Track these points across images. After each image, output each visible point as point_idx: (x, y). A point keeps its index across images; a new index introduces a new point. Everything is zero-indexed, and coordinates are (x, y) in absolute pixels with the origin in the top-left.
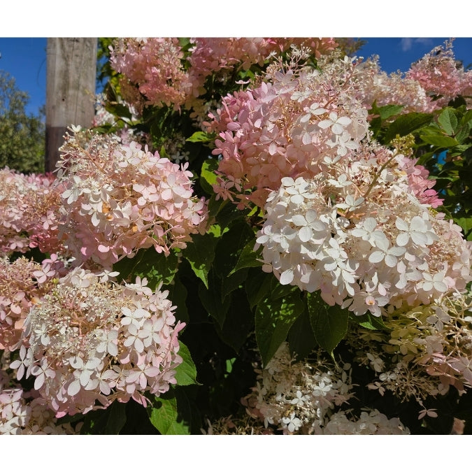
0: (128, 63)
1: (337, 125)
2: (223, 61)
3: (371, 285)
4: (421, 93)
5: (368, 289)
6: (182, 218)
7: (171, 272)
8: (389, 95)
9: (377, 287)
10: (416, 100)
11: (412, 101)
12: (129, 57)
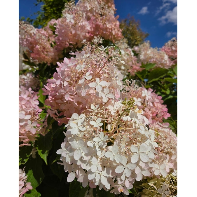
0: (27, 42)
1: (99, 86)
2: (67, 43)
3: (121, 180)
4: (166, 57)
5: (120, 182)
6: (25, 131)
7: (27, 156)
8: (153, 58)
9: (125, 181)
10: (163, 61)
11: (162, 61)
12: (27, 40)
